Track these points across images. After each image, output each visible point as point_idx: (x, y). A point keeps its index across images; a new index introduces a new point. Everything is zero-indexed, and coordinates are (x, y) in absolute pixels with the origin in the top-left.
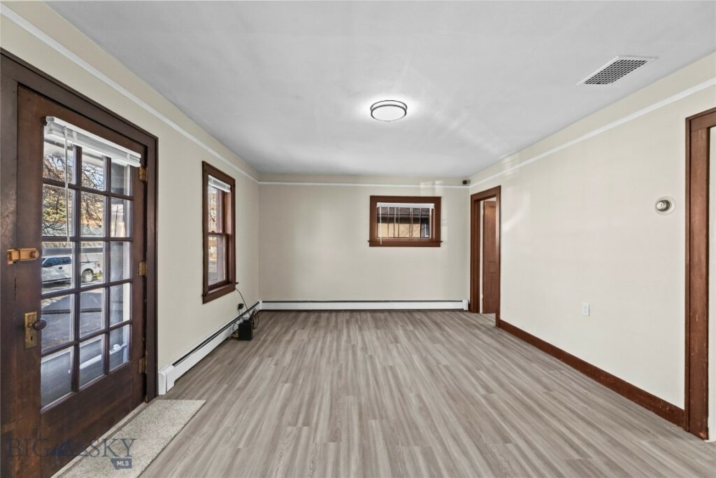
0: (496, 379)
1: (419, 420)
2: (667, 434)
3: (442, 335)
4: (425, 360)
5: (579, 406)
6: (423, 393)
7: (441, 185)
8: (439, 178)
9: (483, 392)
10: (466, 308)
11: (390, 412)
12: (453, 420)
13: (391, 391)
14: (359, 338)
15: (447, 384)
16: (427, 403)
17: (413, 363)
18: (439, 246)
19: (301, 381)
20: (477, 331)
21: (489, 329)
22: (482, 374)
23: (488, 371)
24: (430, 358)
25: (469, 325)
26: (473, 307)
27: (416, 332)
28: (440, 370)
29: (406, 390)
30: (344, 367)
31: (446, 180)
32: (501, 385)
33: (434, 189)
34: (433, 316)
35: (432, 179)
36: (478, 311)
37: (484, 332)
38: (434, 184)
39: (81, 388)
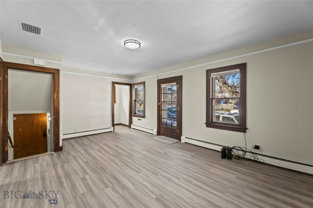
15: (106, 174)
39: (168, 127)
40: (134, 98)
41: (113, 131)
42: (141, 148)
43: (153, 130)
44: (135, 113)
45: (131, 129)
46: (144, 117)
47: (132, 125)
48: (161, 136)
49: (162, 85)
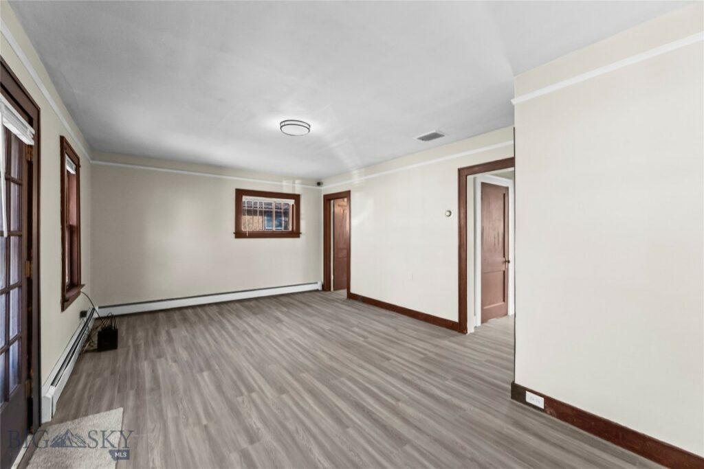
0: (365, 330)
1: (334, 364)
2: (453, 336)
3: (313, 310)
4: (312, 329)
5: (414, 334)
6: (325, 349)
7: (299, 184)
8: (298, 178)
9: (362, 339)
10: (320, 288)
11: (311, 366)
12: (355, 359)
13: (301, 353)
14: (245, 324)
15: (337, 340)
16: (332, 354)
17: (304, 333)
18: (299, 237)
19: (217, 367)
20: (336, 304)
21: (344, 301)
22: (356, 329)
23: (358, 327)
24: (314, 327)
25: (329, 301)
26: (326, 287)
27: (291, 311)
28: (327, 333)
29: (313, 351)
30: (248, 347)
31: (305, 180)
32: (370, 333)
33: (294, 187)
34: (297, 297)
35: (293, 178)
36: (330, 290)
37: (342, 304)
38: (294, 183)
42: (253, 395)
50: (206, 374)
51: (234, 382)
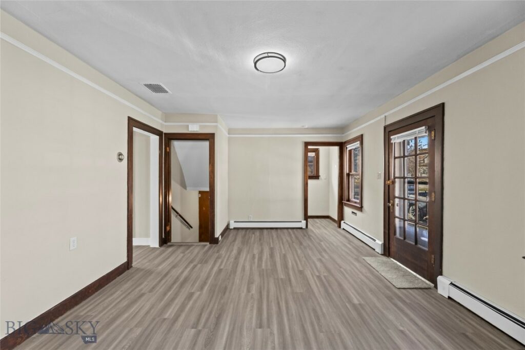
6: (244, 294)
15: (217, 302)
39: (406, 241)
40: (346, 170)
41: (304, 227)
42: (317, 274)
43: (375, 240)
44: (349, 200)
45: (339, 230)
46: (361, 209)
47: (342, 222)
48: (392, 259)
49: (392, 137)
50: (356, 301)
51: (330, 286)
